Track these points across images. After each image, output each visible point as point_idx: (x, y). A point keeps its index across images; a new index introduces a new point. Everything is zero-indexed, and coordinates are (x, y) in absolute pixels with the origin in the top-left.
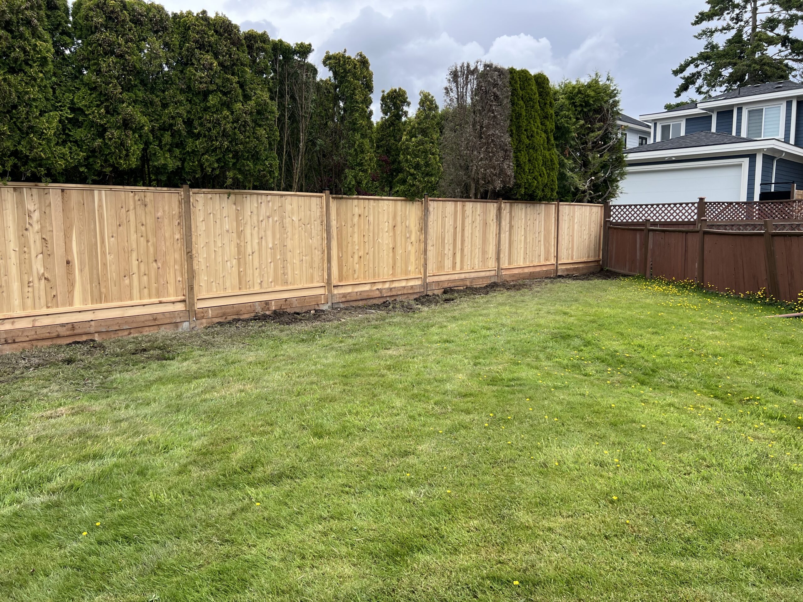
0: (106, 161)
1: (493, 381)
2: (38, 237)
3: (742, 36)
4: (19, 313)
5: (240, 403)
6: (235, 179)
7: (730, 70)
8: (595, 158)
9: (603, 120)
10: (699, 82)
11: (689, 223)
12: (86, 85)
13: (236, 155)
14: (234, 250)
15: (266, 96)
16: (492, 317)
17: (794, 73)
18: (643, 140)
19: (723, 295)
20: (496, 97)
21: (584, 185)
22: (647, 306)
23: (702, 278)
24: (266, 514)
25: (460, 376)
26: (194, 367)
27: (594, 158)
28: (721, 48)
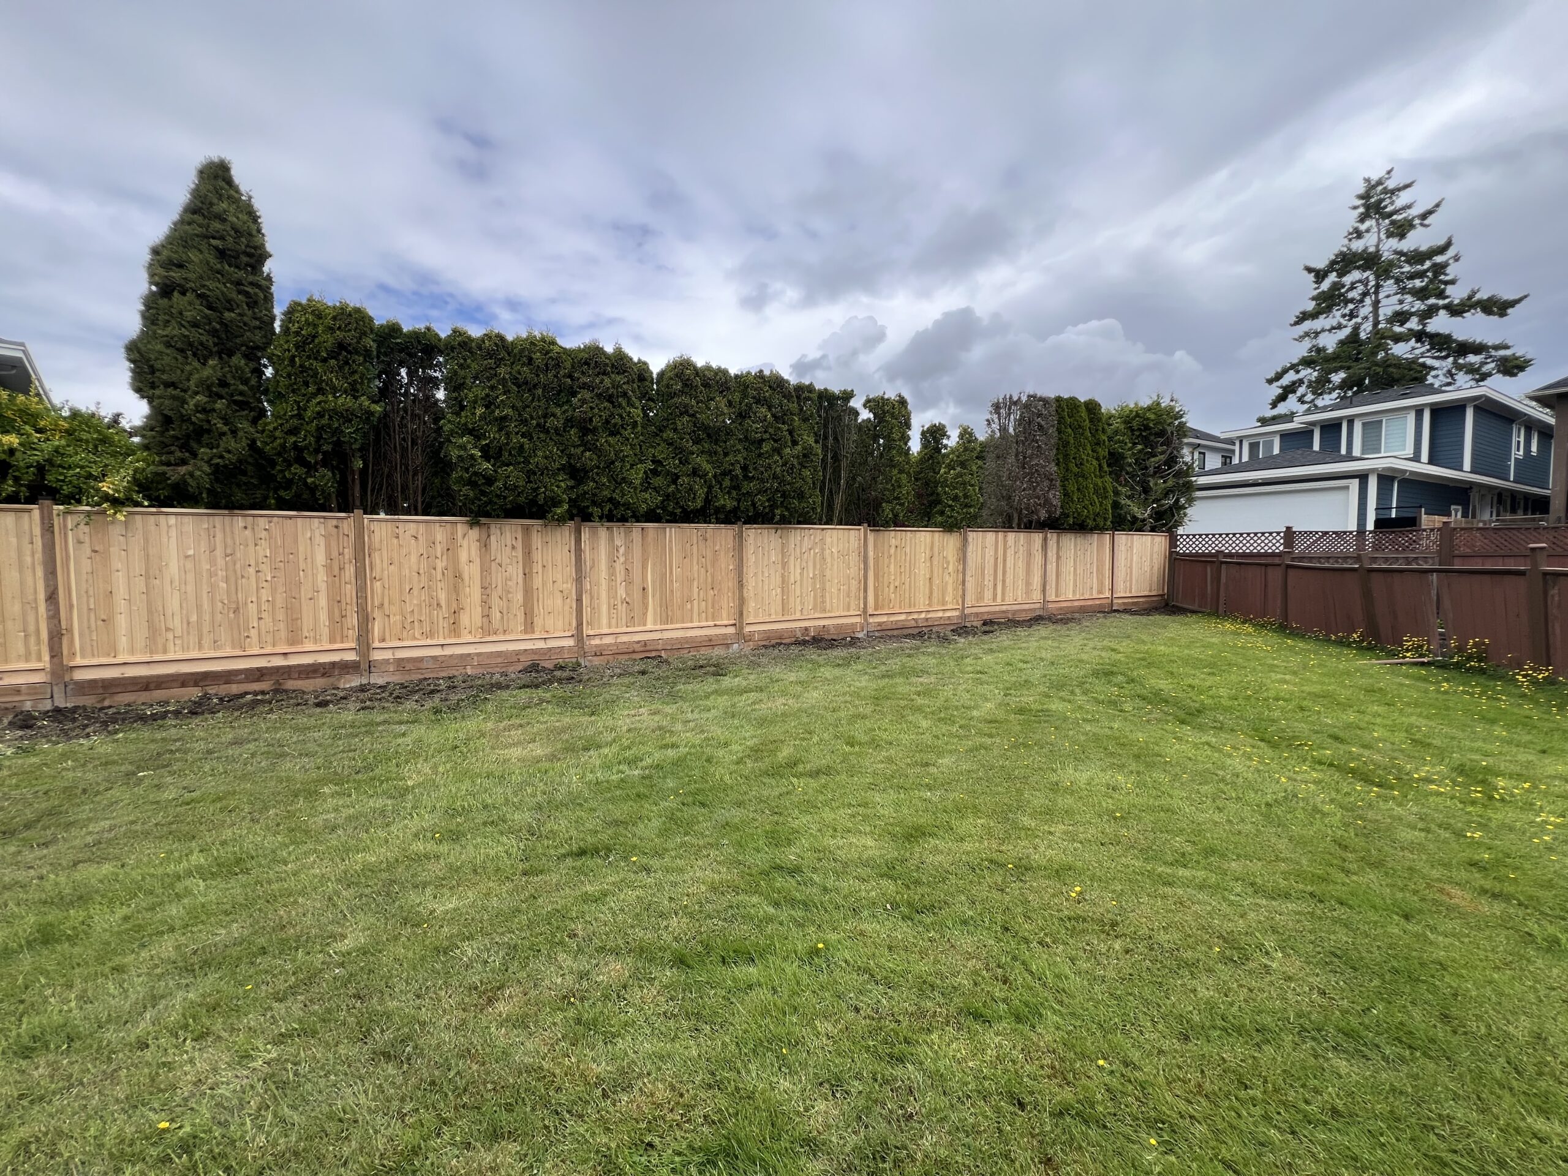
0: (677, 503)
1: (1021, 711)
2: (622, 568)
3: (1358, 334)
4: (605, 631)
5: (784, 714)
6: (782, 516)
7: (1342, 375)
8: (1158, 484)
9: (1168, 443)
10: (1301, 390)
11: (1273, 555)
12: (665, 441)
13: (784, 495)
14: (779, 580)
15: (811, 441)
16: (1031, 650)
17: (1433, 373)
18: (1227, 459)
19: (1310, 637)
20: (1040, 427)
21: (1143, 513)
22: (1210, 646)
23: (1285, 616)
24: (806, 798)
25: (989, 705)
26: (744, 683)
27: (1156, 484)
28: (1330, 351)
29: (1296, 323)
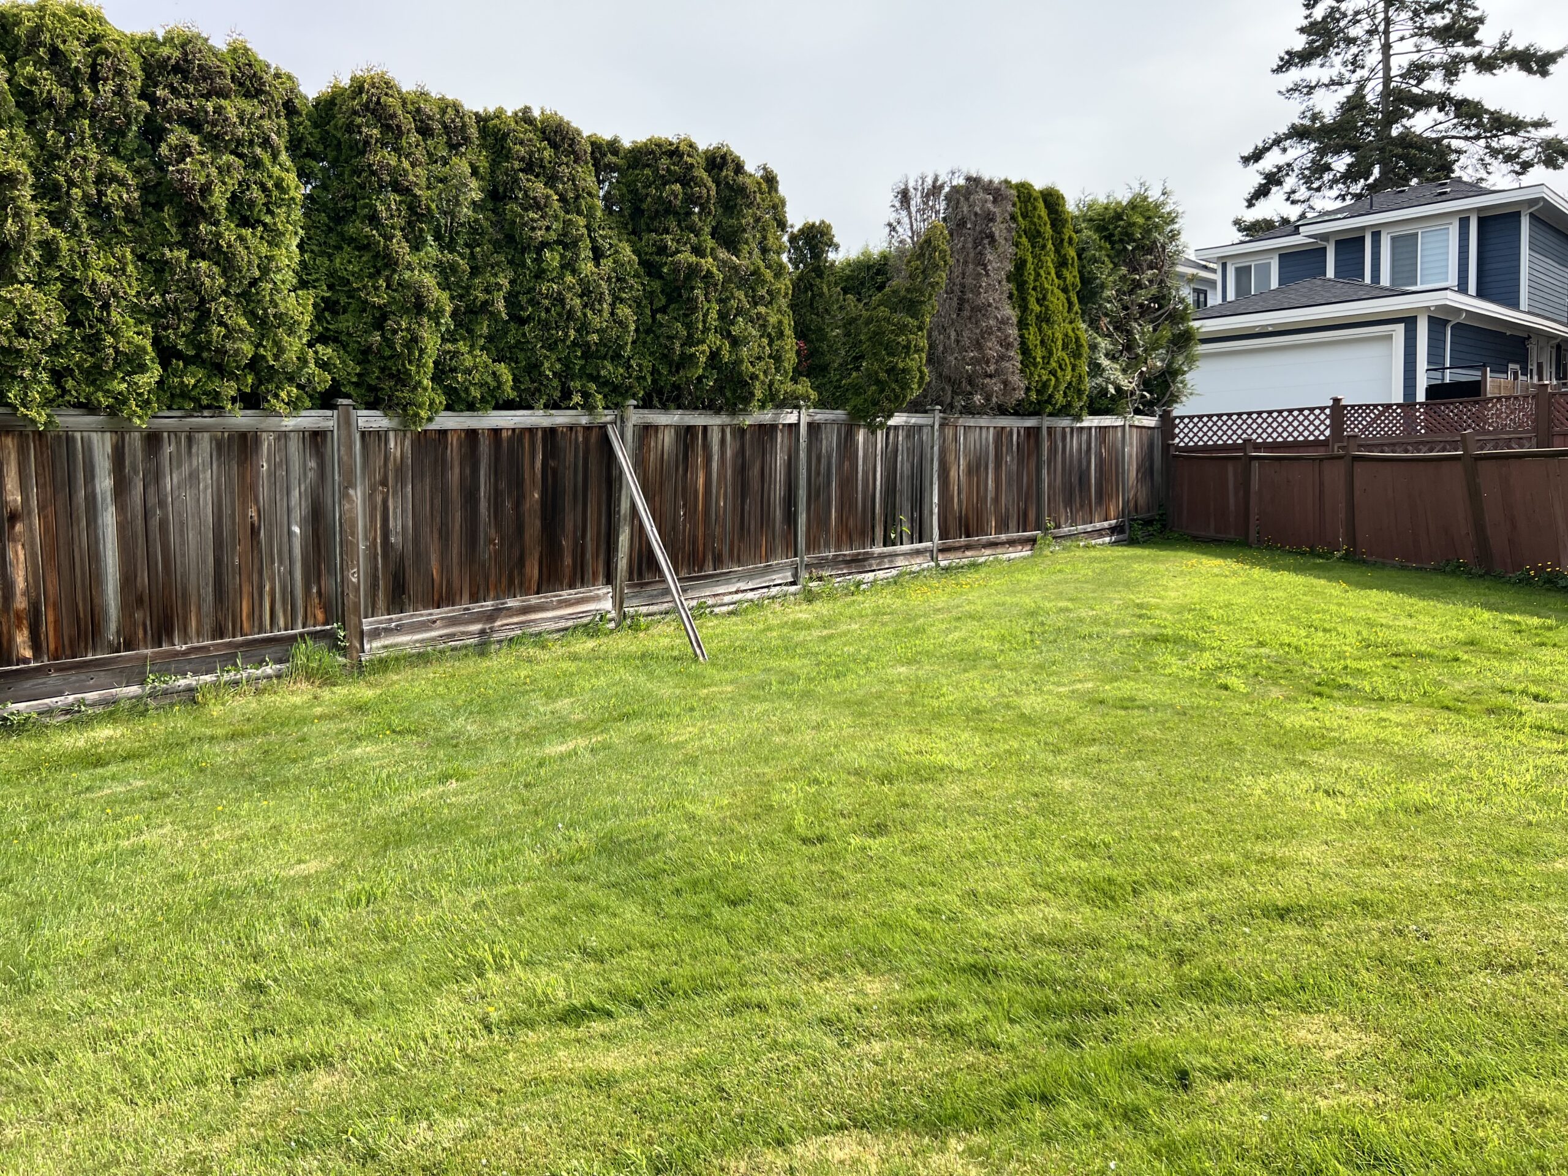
7: (1345, 159)
9: (1157, 264)
11: (1317, 443)
17: (1461, 162)
18: (1200, 294)
21: (1130, 383)
23: (1352, 540)
27: (1142, 334)
28: (1328, 120)
29: (1279, 70)
